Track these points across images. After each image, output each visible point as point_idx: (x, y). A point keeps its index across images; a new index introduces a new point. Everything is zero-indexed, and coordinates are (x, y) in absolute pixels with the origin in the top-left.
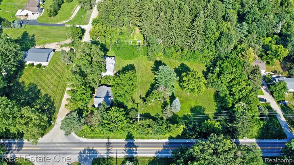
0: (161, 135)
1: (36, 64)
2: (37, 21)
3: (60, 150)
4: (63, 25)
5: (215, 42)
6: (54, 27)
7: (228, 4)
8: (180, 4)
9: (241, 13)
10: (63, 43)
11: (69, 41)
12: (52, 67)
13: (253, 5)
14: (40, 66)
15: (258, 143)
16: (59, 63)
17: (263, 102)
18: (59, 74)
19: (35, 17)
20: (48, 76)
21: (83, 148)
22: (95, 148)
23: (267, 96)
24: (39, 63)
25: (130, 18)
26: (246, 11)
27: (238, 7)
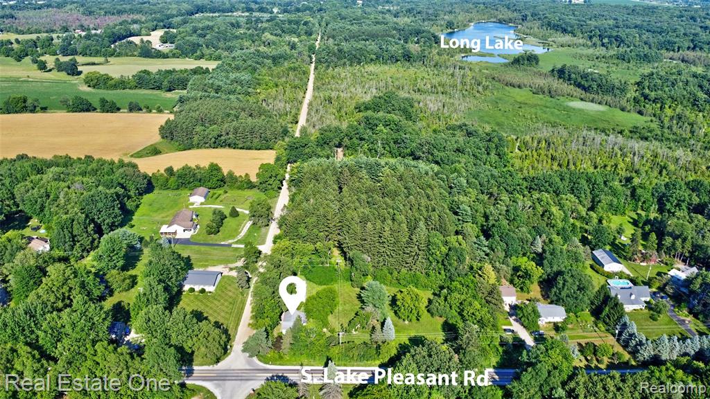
0: (369, 362)
1: (197, 288)
2: (191, 240)
3: (241, 376)
4: (229, 245)
5: (443, 261)
6: (216, 247)
7: (466, 217)
8: (394, 214)
9: (485, 228)
10: (232, 266)
11: (240, 263)
12: (220, 292)
13: (500, 217)
14: (203, 291)
15: (495, 372)
16: (229, 288)
17: (510, 333)
18: (231, 300)
19: (187, 235)
20: (216, 302)
21: (271, 375)
22: (285, 375)
23: (517, 327)
24: (201, 287)
25: (327, 233)
26: (491, 224)
27: (481, 220)
